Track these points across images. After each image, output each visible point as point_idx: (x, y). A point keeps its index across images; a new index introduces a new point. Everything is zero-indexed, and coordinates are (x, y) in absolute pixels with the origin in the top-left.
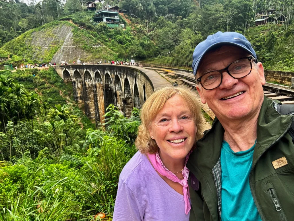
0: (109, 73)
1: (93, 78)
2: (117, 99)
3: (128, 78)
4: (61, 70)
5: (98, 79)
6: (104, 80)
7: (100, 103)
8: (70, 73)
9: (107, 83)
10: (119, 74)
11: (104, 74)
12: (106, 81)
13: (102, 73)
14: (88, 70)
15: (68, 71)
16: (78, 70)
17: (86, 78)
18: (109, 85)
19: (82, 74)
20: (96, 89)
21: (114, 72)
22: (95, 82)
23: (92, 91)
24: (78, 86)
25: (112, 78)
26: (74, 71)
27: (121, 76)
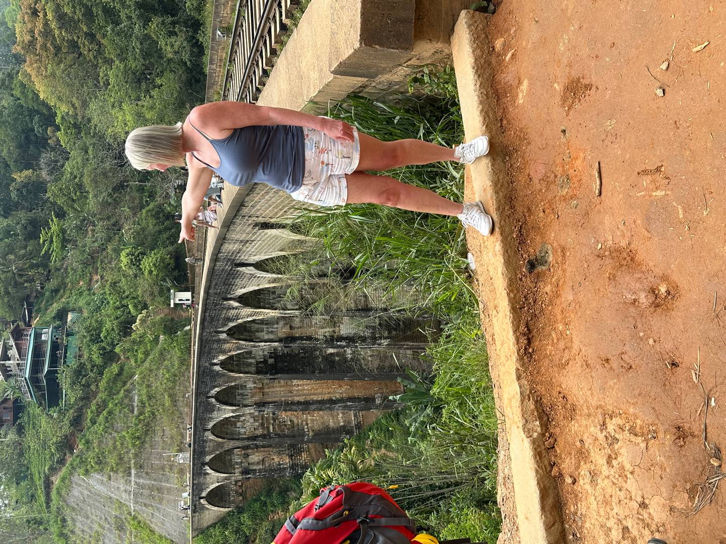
0: (222, 357)
1: (233, 411)
2: (301, 338)
3: (240, 292)
4: (207, 512)
5: (238, 398)
6: (241, 375)
7: (314, 394)
8: (217, 484)
9: (253, 369)
10: (224, 325)
11: (224, 375)
12: (246, 370)
13: (220, 381)
14: (211, 425)
15: (209, 490)
16: (208, 458)
17: (232, 434)
18: (258, 363)
19: (220, 445)
20: (269, 403)
21: (219, 341)
22: (246, 406)
23: (274, 420)
24: (258, 463)
25: (239, 349)
26: (209, 471)
27: (230, 320)
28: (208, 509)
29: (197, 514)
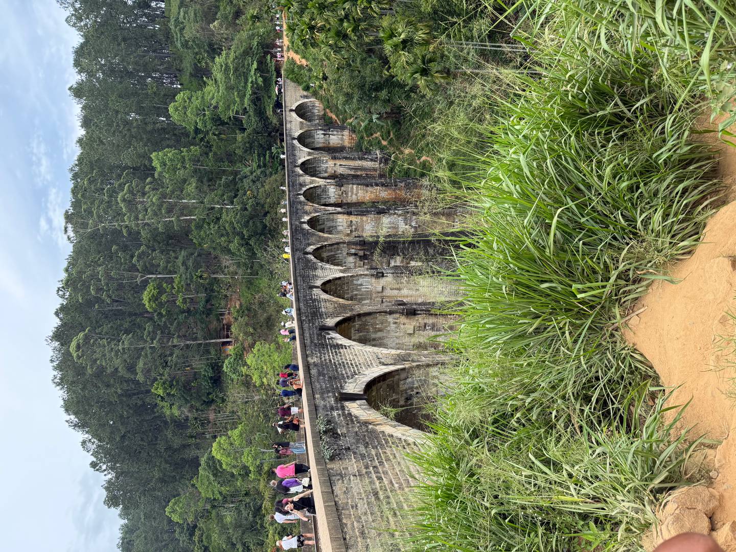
0: (306, 218)
3: (300, 161)
10: (300, 189)
11: (314, 234)
13: (312, 240)
14: (319, 283)
21: (301, 202)
27: (301, 185)
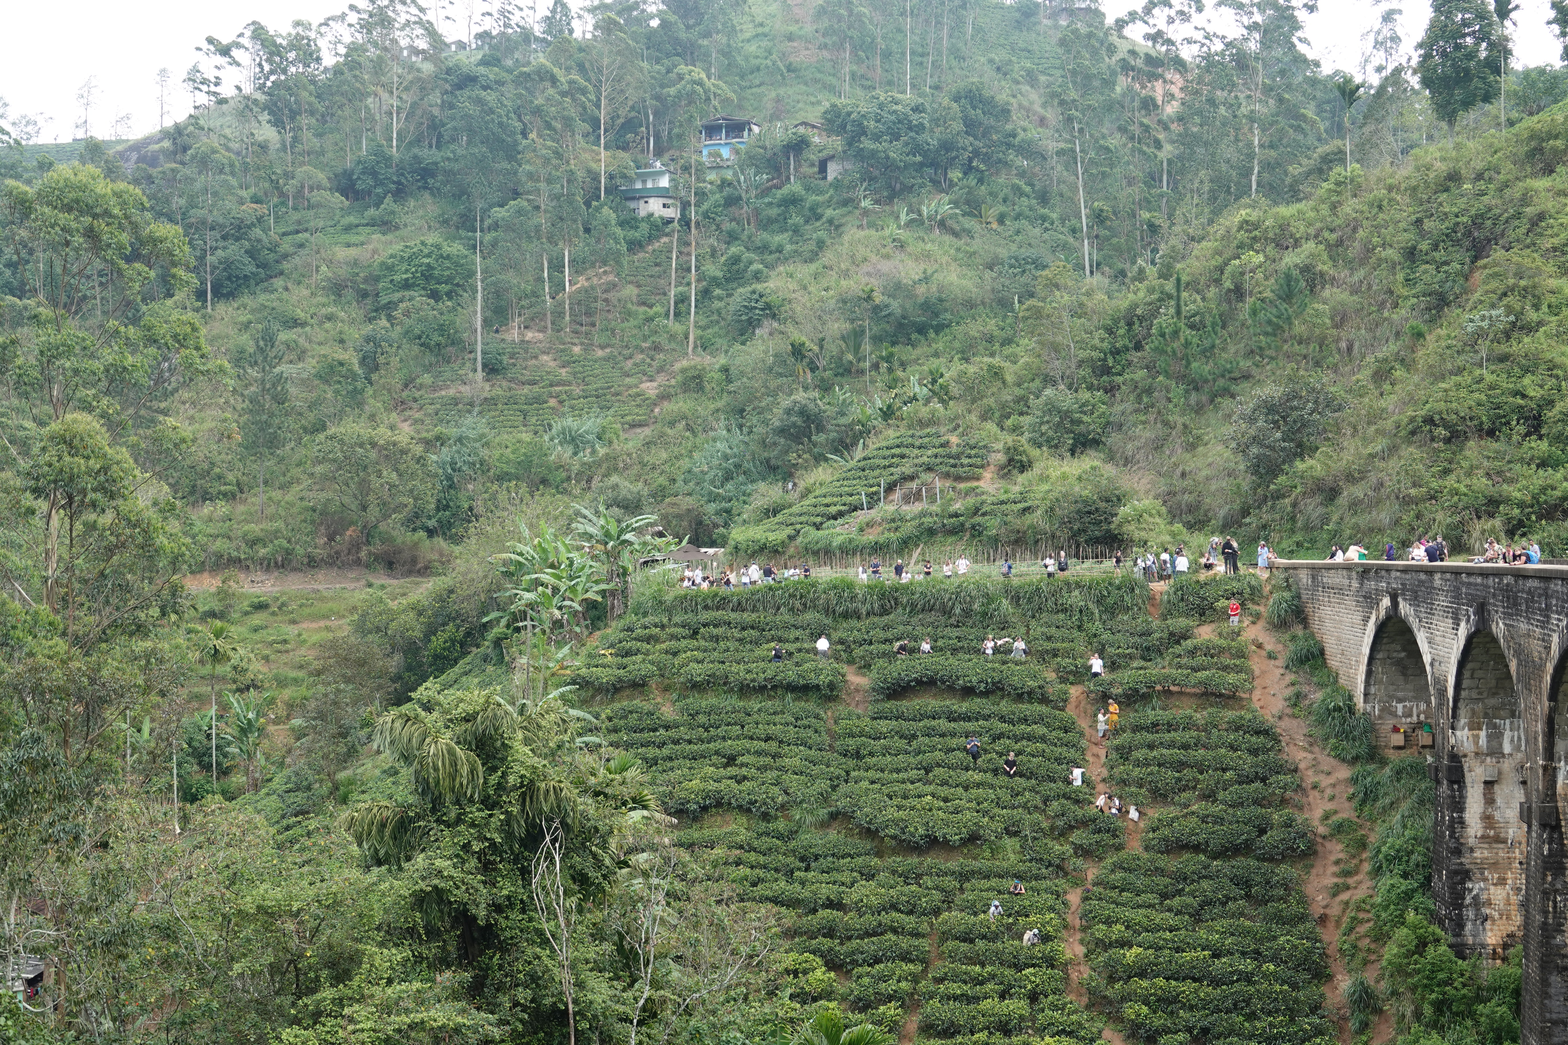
4: (1357, 618)
8: (1427, 659)
15: (1414, 623)
16: (1499, 628)
19: (1534, 680)
24: (1488, 821)
26: (1463, 631)
28: (1366, 620)
29: (1355, 584)
